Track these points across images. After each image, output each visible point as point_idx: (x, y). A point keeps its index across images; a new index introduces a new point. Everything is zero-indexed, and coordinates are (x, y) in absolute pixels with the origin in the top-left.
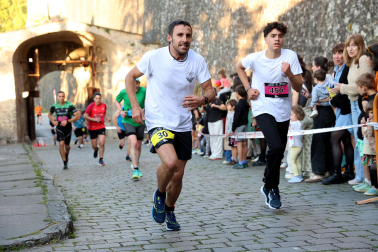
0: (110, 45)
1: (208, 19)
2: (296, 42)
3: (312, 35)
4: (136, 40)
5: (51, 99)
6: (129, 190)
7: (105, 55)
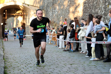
0: (29, 10)
1: (60, 3)
2: (89, 11)
3: (94, 9)
4: (37, 9)
5: (11, 26)
6: (31, 60)
7: (27, 13)
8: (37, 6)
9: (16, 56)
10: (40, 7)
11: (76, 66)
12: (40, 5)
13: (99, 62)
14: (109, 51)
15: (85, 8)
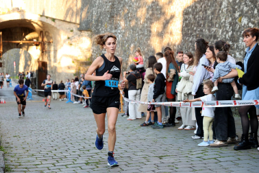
0: (55, 31)
1: (128, 13)
2: (195, 31)
3: (209, 26)
4: (74, 28)
5: (13, 69)
6: (66, 148)
7: (51, 38)
8: (74, 21)
9: (28, 140)
10: (80, 24)
11: (172, 160)
12: (81, 19)
13: (224, 150)
14: (245, 124)
15: (187, 25)
